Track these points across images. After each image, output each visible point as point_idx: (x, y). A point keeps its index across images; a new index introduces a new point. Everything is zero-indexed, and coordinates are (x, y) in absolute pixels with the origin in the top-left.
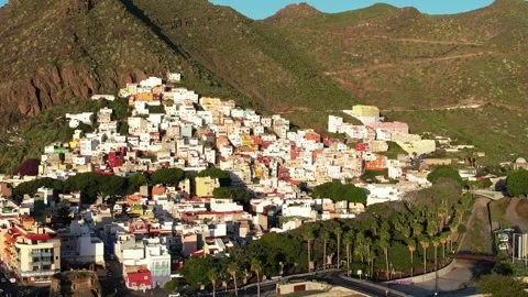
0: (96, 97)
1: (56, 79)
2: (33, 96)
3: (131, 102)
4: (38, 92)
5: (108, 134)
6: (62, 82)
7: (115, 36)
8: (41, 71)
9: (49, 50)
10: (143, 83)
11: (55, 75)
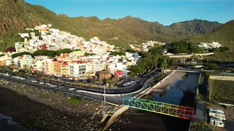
0: (27, 29)
1: (11, 22)
2: (3, 27)
3: (39, 31)
4: (5, 26)
5: (37, 40)
6: (13, 23)
7: (27, 12)
8: (4, 19)
9: (5, 12)
10: (41, 26)
11: (10, 20)
